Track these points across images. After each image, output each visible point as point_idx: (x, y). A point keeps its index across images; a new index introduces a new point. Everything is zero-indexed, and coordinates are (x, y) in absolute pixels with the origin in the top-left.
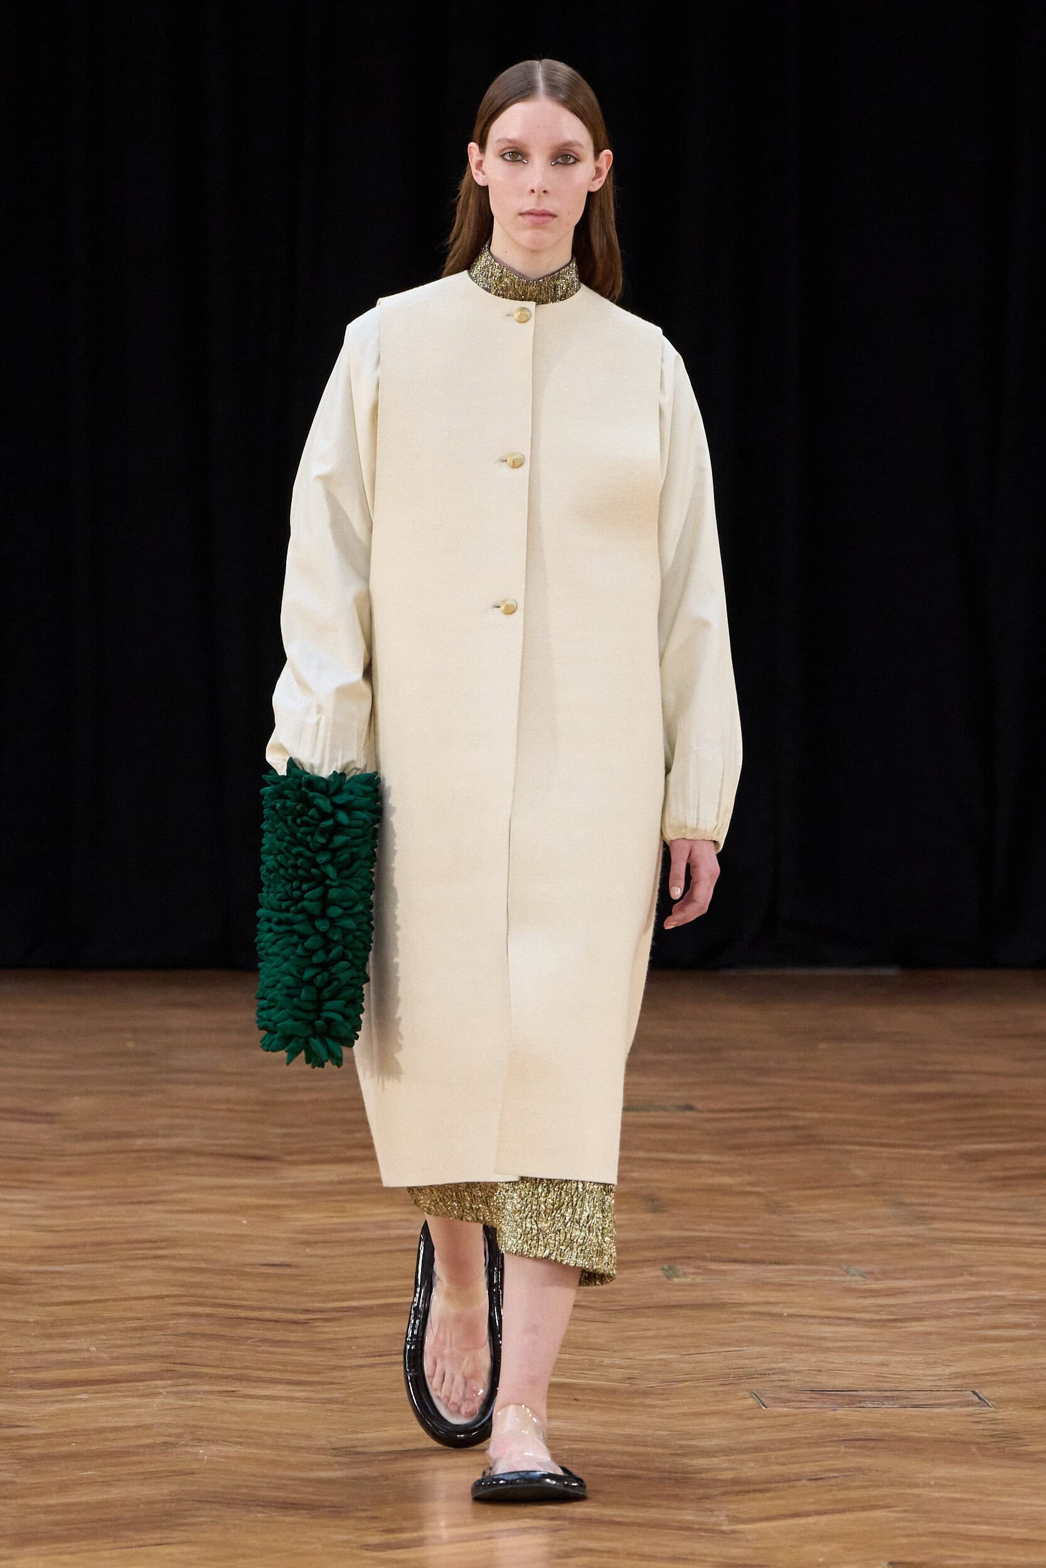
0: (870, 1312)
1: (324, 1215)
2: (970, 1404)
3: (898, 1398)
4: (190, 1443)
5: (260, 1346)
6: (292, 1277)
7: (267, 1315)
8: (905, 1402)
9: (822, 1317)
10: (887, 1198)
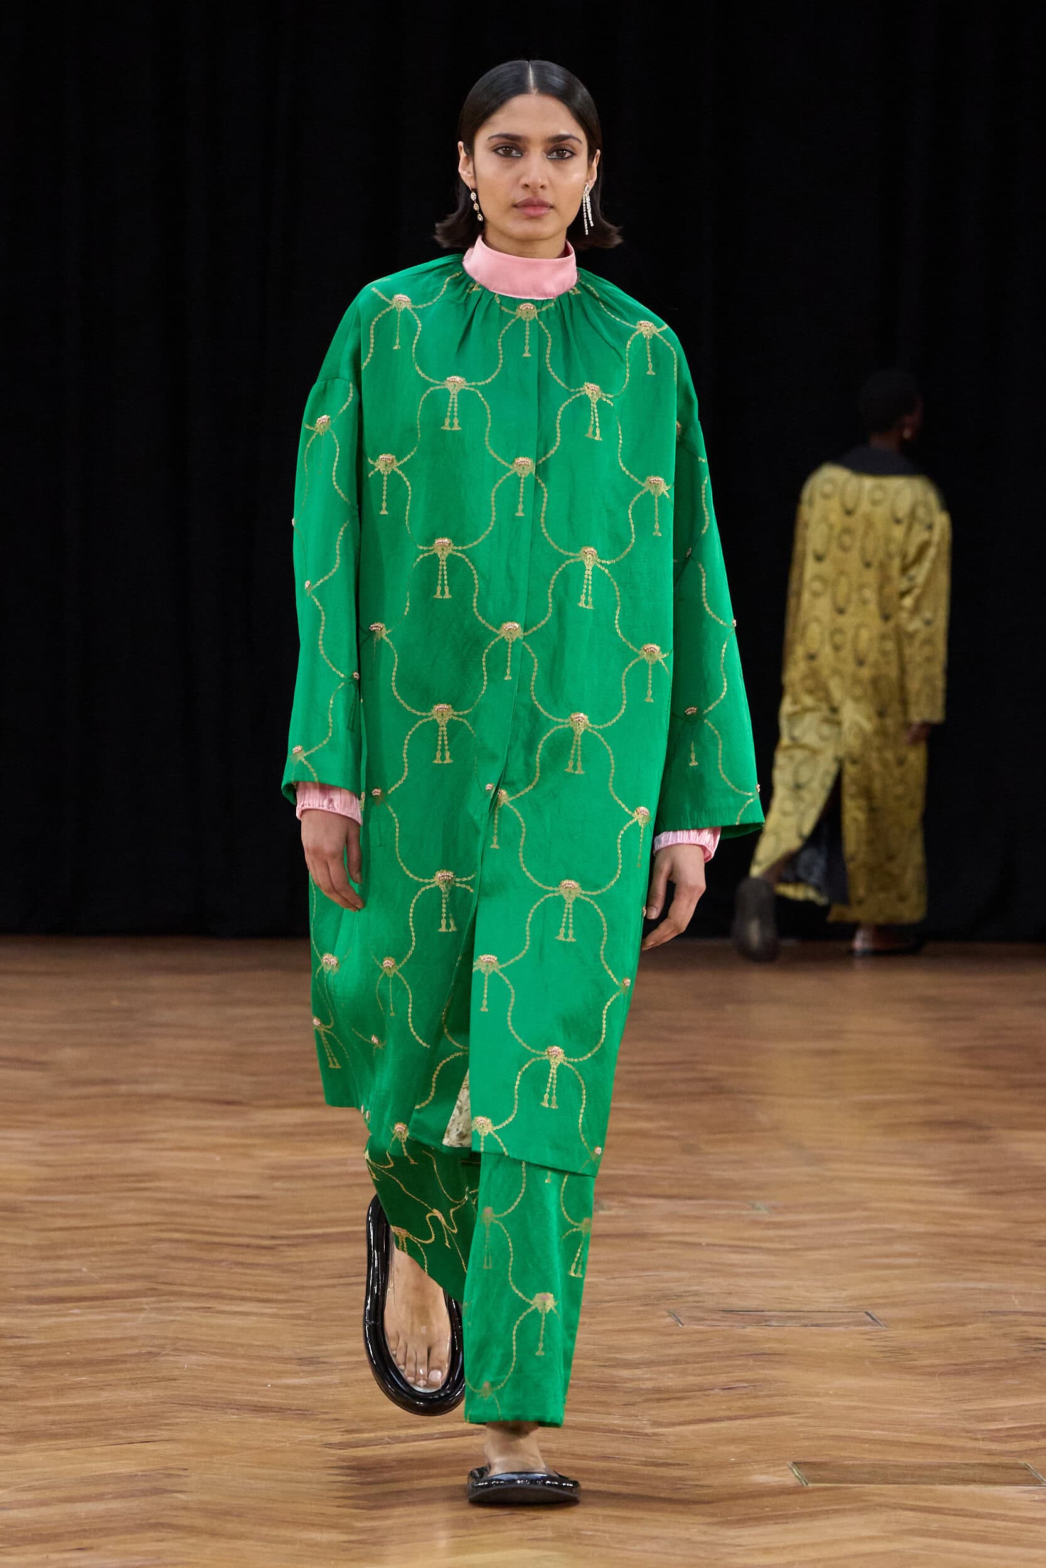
0: (774, 1242)
1: (288, 1153)
2: (865, 1324)
3: (800, 1318)
4: (171, 1353)
5: (232, 1268)
6: (260, 1208)
7: (239, 1240)
8: (805, 1322)
9: (731, 1246)
10: (784, 1141)
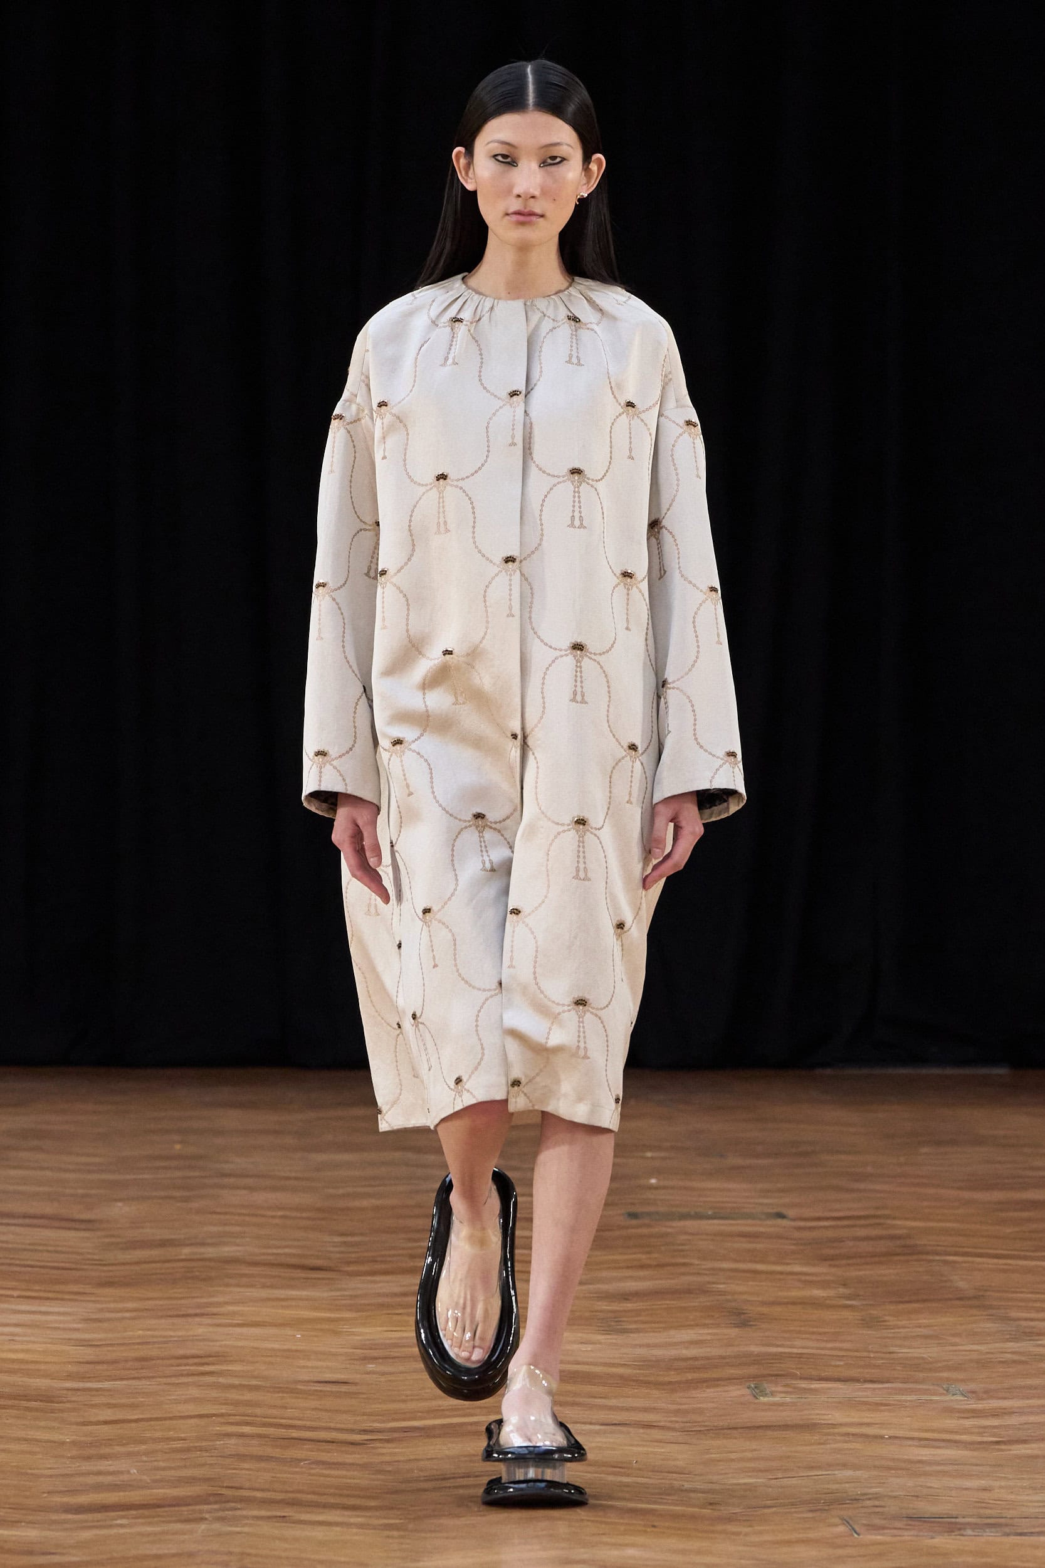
0: (972, 1433)
3: (1001, 1525)
5: (313, 1469)
6: (349, 1395)
7: (323, 1435)
8: (1008, 1530)
9: (920, 1439)
10: (990, 1312)
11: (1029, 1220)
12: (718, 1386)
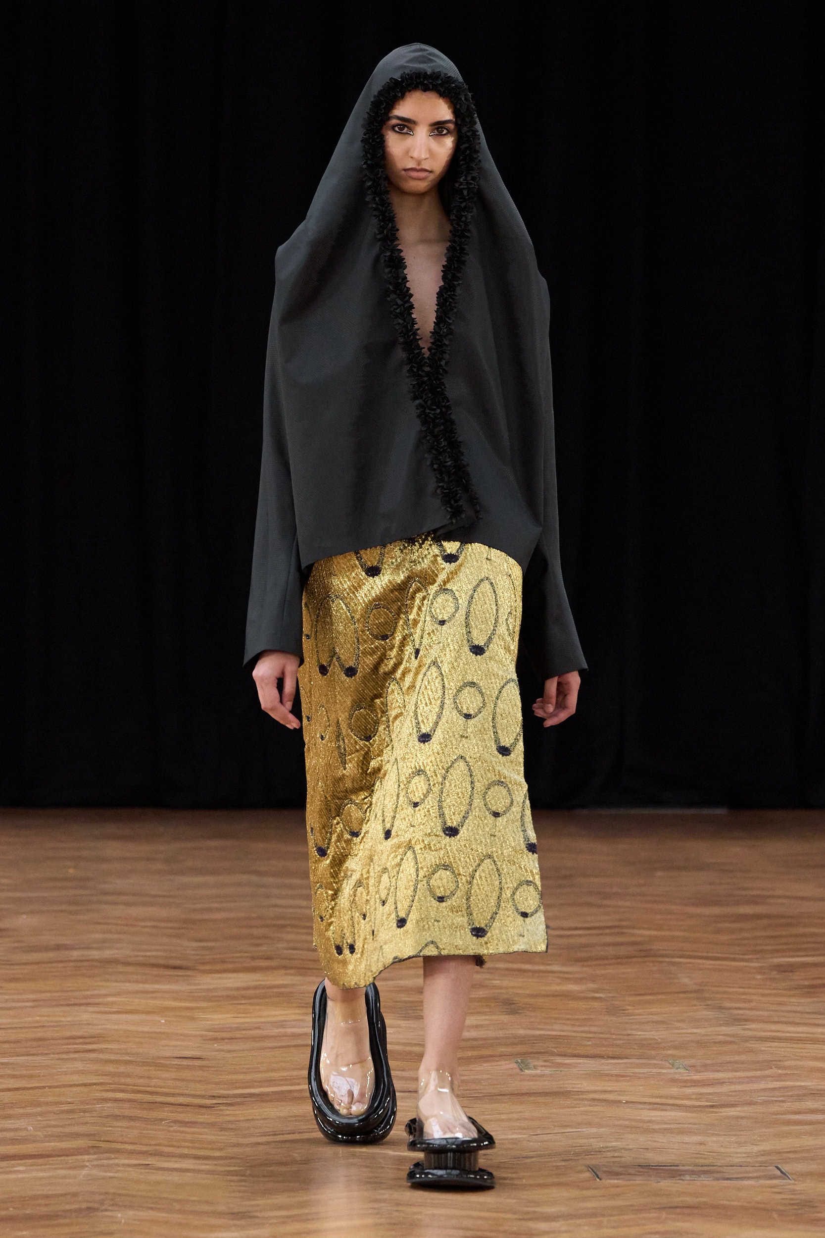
0: (691, 1099)
1: (232, 1015)
2: (775, 1177)
3: (712, 1172)
4: (110, 1208)
5: (172, 1126)
6: (202, 1068)
7: (181, 1100)
8: (718, 1175)
9: (650, 1103)
10: (709, 1002)
11: (741, 930)
12: (494, 1061)
